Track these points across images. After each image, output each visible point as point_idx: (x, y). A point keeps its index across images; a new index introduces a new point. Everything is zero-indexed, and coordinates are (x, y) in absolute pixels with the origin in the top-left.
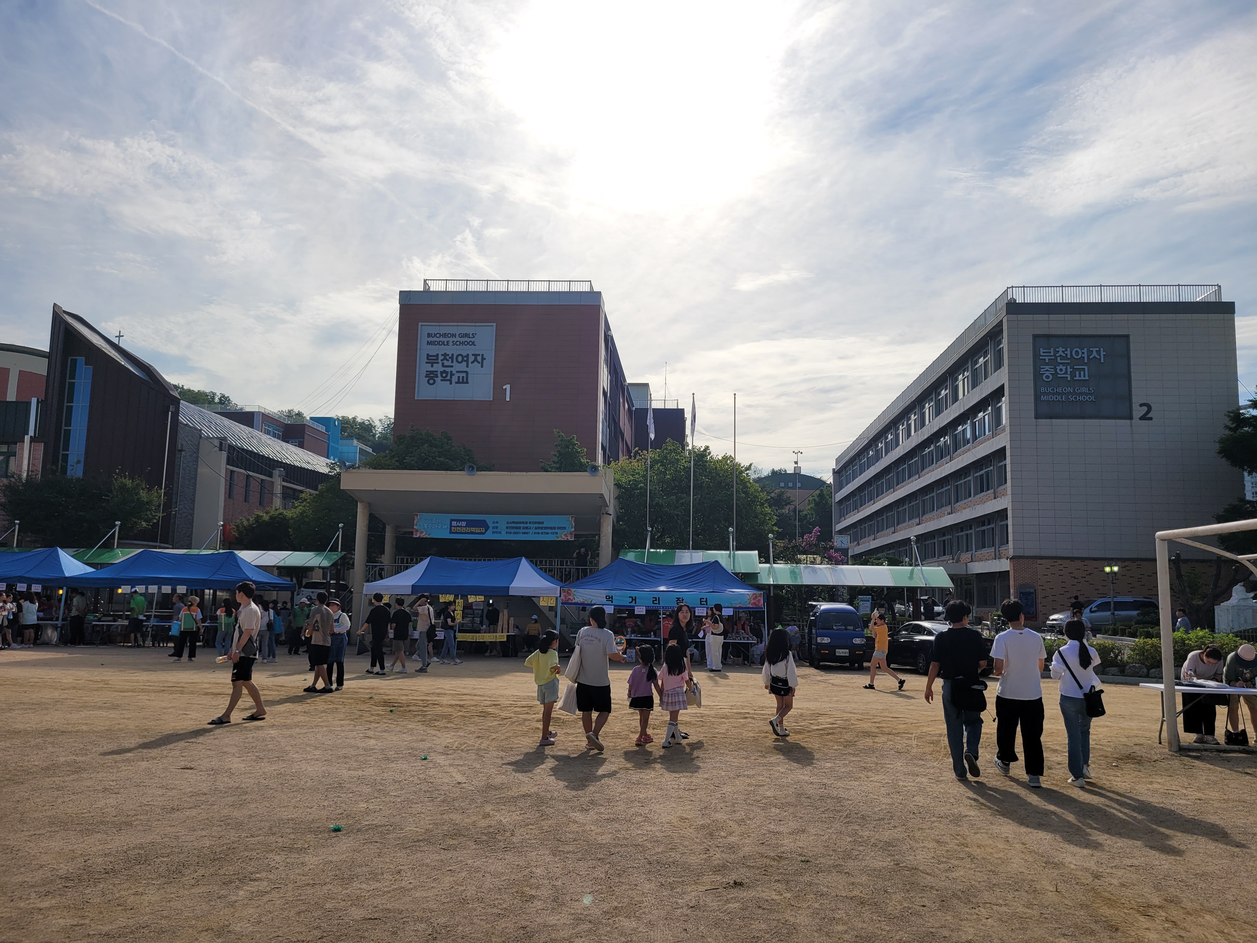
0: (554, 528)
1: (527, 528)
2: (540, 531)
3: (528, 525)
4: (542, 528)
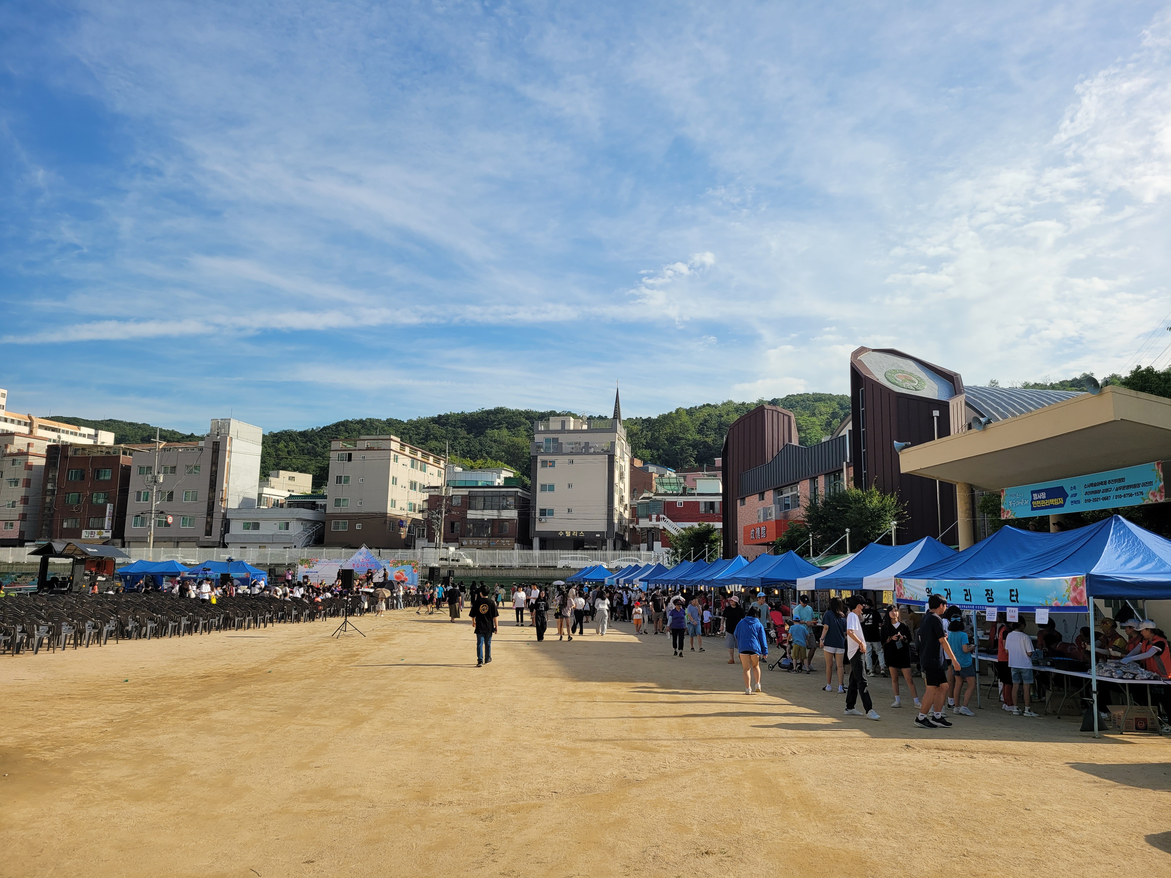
0: (1138, 486)
1: (1107, 490)
2: (1122, 492)
3: (1108, 486)
4: (1124, 488)
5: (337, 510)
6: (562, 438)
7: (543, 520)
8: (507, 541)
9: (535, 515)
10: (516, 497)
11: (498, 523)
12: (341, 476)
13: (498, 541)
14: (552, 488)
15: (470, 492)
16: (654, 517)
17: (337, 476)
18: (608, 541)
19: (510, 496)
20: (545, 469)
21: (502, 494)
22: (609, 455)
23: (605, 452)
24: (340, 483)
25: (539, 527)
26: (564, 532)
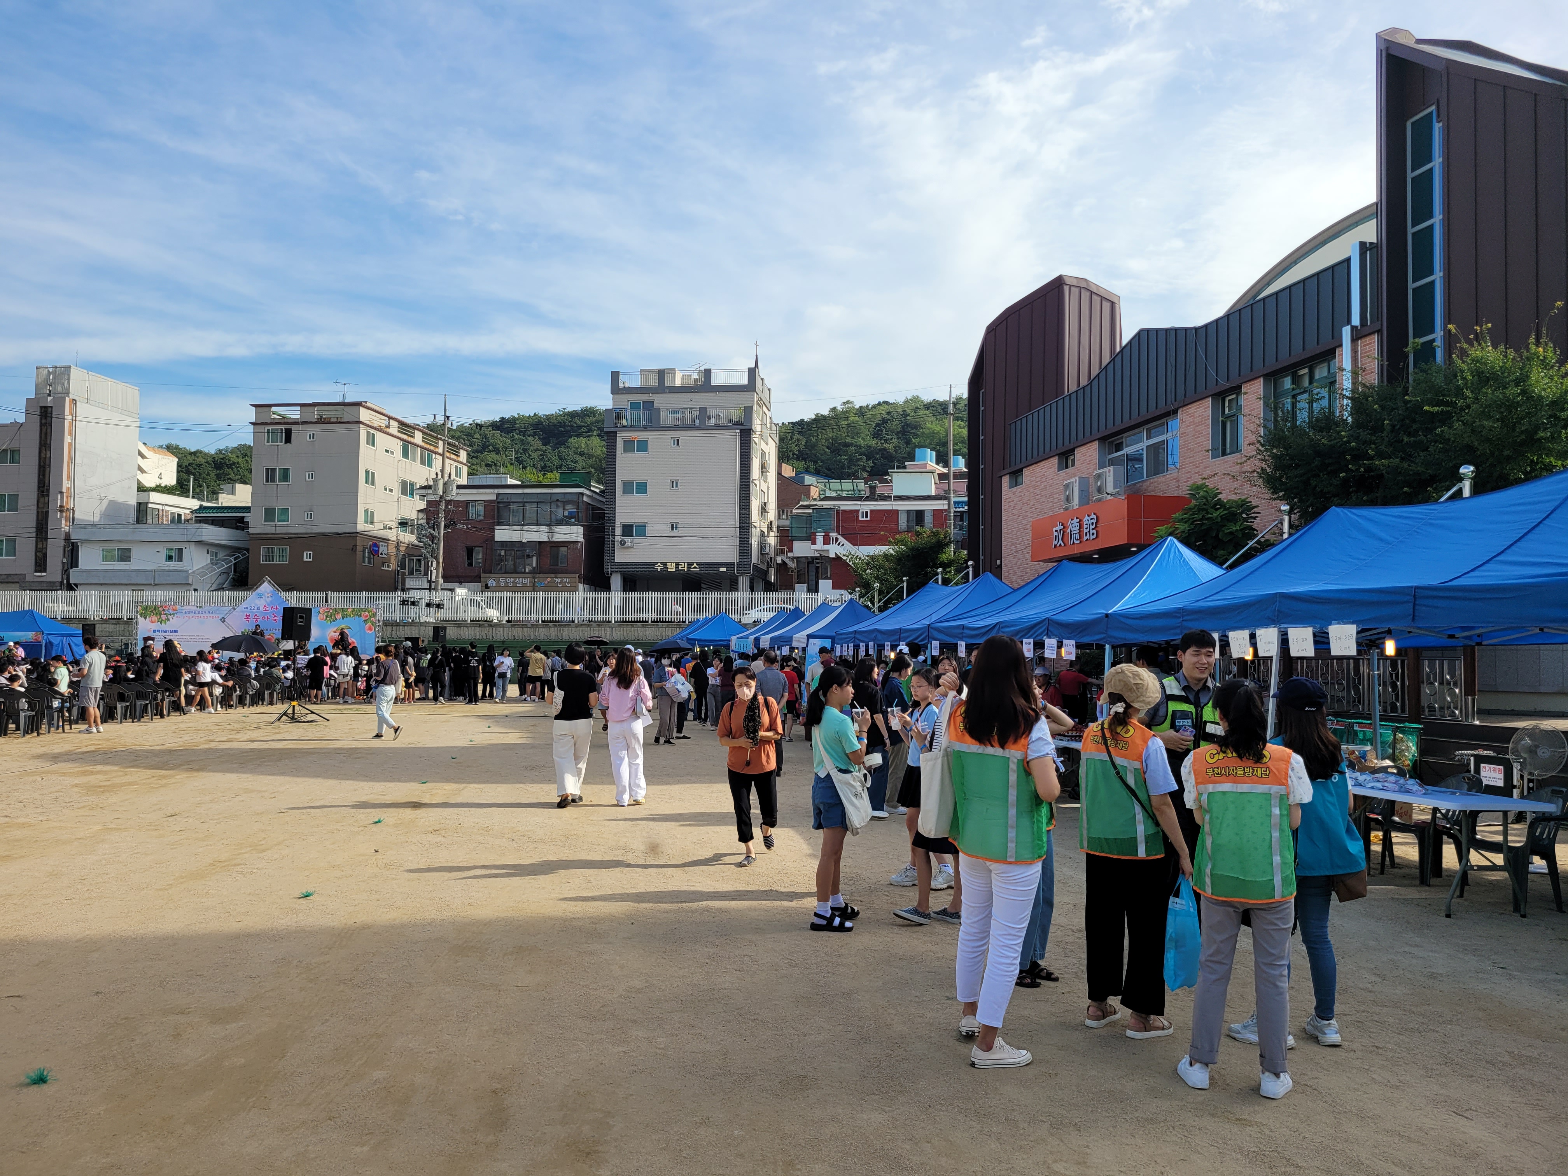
5: (270, 529)
6: (659, 401)
7: (628, 544)
8: (565, 580)
9: (614, 535)
10: (581, 504)
11: (548, 549)
12: (274, 470)
13: (549, 579)
14: (642, 488)
15: (498, 494)
16: (820, 539)
17: (267, 470)
18: (740, 579)
19: (569, 502)
20: (629, 455)
21: (555, 498)
22: (741, 430)
23: (734, 424)
24: (273, 480)
25: (621, 556)
26: (664, 564)
